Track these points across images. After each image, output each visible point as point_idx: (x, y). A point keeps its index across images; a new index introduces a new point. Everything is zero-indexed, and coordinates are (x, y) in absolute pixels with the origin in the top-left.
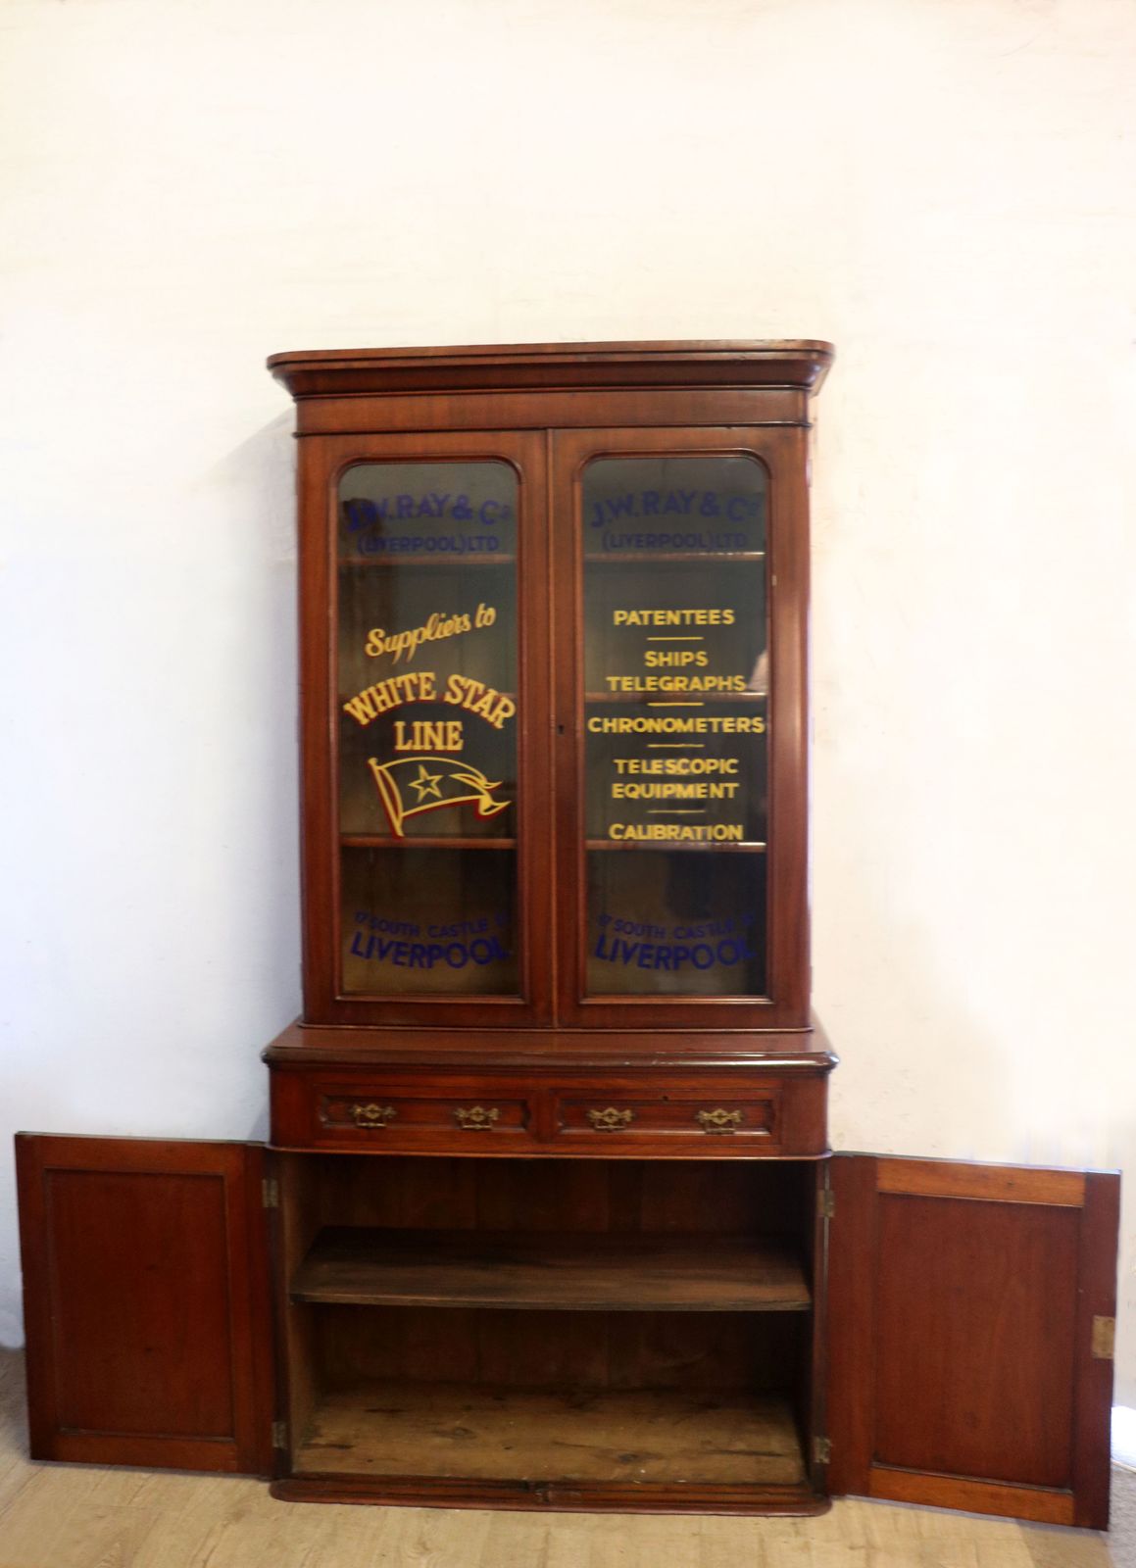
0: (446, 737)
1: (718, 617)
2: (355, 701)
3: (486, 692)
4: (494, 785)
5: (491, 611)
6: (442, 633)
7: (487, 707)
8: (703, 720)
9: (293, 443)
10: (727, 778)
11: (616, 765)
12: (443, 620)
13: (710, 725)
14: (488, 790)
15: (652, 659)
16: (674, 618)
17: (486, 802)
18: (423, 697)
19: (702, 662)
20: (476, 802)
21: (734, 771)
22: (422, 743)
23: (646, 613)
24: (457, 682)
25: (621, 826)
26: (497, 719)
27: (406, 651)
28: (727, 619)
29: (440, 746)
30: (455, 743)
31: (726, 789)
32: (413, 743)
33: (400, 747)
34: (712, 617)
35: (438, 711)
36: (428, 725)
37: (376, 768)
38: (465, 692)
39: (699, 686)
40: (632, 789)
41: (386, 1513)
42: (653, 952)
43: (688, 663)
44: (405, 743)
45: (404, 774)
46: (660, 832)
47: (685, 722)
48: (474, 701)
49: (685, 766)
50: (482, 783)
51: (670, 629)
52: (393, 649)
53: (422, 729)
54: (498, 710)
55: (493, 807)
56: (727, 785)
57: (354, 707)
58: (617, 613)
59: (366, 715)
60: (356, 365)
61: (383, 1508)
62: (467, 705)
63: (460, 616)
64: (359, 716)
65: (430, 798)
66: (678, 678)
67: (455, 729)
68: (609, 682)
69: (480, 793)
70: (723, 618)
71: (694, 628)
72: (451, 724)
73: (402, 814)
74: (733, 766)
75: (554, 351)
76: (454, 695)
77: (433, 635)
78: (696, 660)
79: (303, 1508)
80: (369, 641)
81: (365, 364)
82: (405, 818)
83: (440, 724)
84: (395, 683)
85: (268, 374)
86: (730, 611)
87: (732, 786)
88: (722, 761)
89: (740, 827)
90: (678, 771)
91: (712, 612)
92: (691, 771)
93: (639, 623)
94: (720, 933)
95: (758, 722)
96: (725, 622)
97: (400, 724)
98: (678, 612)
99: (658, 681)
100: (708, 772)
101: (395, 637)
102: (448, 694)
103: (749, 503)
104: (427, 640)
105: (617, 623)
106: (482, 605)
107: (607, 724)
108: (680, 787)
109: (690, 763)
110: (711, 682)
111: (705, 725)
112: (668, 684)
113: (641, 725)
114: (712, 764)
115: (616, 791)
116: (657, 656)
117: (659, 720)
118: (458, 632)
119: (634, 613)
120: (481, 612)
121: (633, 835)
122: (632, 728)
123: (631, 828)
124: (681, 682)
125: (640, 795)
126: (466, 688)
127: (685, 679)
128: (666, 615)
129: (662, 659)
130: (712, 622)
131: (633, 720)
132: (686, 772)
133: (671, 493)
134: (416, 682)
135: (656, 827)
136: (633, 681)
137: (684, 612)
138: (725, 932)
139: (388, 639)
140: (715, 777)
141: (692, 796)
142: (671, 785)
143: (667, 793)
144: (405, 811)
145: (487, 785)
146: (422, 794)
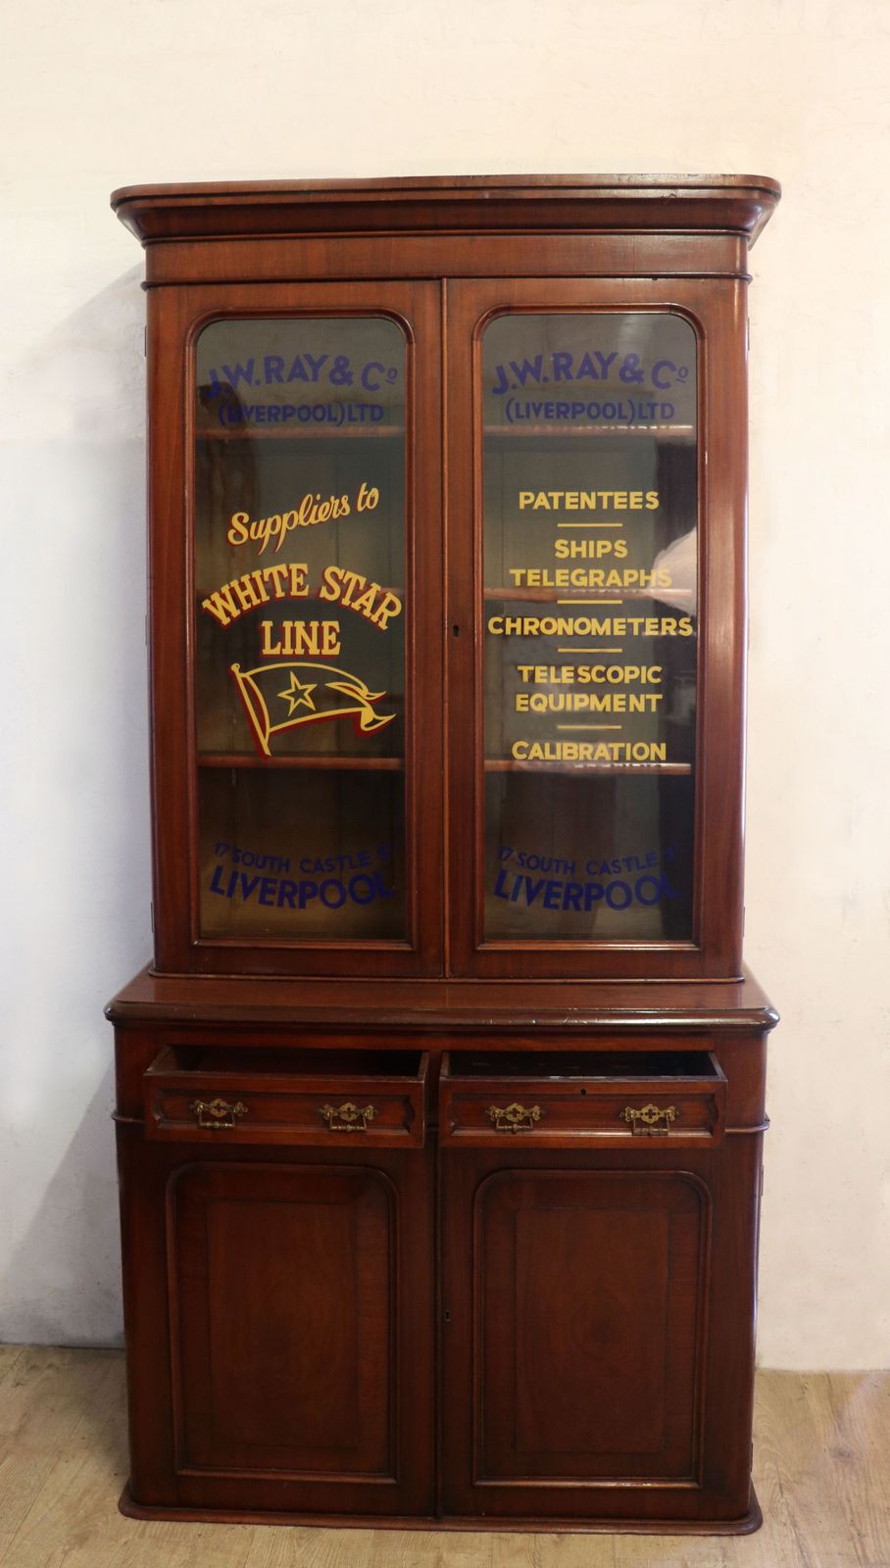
0: (319, 639)
1: (641, 500)
2: (215, 597)
3: (368, 587)
4: (377, 696)
5: (375, 492)
6: (316, 518)
7: (369, 605)
8: (623, 620)
9: (143, 295)
10: (649, 688)
11: (521, 672)
12: (318, 503)
13: (630, 626)
14: (370, 702)
15: (563, 549)
16: (588, 501)
17: (367, 715)
18: (294, 592)
19: (620, 552)
20: (359, 714)
21: (658, 680)
22: (293, 646)
23: (556, 495)
24: (334, 575)
25: (525, 744)
26: (382, 617)
27: (275, 538)
28: (651, 503)
29: (314, 650)
30: (331, 646)
31: (648, 702)
32: (283, 647)
33: (267, 650)
34: (633, 500)
35: (312, 609)
36: (300, 625)
37: (239, 676)
38: (344, 588)
39: (617, 581)
40: (538, 701)
41: (252, 1535)
42: (561, 890)
43: (604, 554)
44: (273, 646)
45: (273, 682)
46: (570, 751)
47: (601, 623)
48: (353, 599)
49: (600, 674)
50: (363, 693)
51: (584, 515)
52: (259, 535)
53: (293, 630)
54: (383, 608)
55: (375, 722)
56: (648, 696)
57: (213, 604)
58: (522, 495)
59: (228, 614)
60: (217, 201)
61: (249, 1528)
62: (346, 601)
63: (338, 497)
64: (220, 614)
65: (302, 711)
66: (592, 572)
67: (332, 629)
68: (514, 575)
69: (361, 705)
70: (645, 502)
71: (611, 514)
72: (326, 625)
73: (269, 730)
74: (656, 675)
75: (452, 185)
76: (331, 591)
77: (306, 520)
78: (613, 550)
79: (157, 1527)
80: (231, 527)
81: (228, 201)
82: (272, 734)
83: (314, 625)
84: (262, 577)
85: (113, 215)
86: (655, 494)
87: (654, 698)
88: (644, 668)
89: (663, 746)
90: (591, 679)
91: (633, 494)
92: (607, 680)
93: (548, 507)
94: (639, 868)
95: (686, 623)
96: (648, 506)
97: (267, 625)
98: (593, 494)
99: (569, 574)
100: (627, 681)
101: (262, 522)
102: (324, 589)
103: (678, 368)
104: (299, 526)
105: (522, 507)
106: (364, 485)
107: (509, 625)
108: (594, 698)
109: (606, 671)
110: (631, 576)
111: (624, 627)
112: (581, 578)
113: (548, 626)
114: (632, 672)
115: (519, 702)
116: (569, 546)
117: (571, 620)
118: (335, 516)
119: (542, 495)
120: (362, 493)
121: (540, 754)
122: (538, 630)
123: (536, 746)
124: (596, 575)
125: (548, 707)
126: (345, 581)
127: (601, 573)
128: (579, 497)
129: (574, 549)
130: (633, 506)
131: (540, 620)
132: (603, 680)
133: (587, 355)
134: (286, 575)
135: (566, 745)
136: (541, 575)
137: (600, 494)
138: (644, 867)
139: (254, 525)
140: (636, 688)
141: (608, 709)
142: (584, 696)
143: (578, 706)
144: (271, 727)
145: (368, 696)
146: (293, 707)
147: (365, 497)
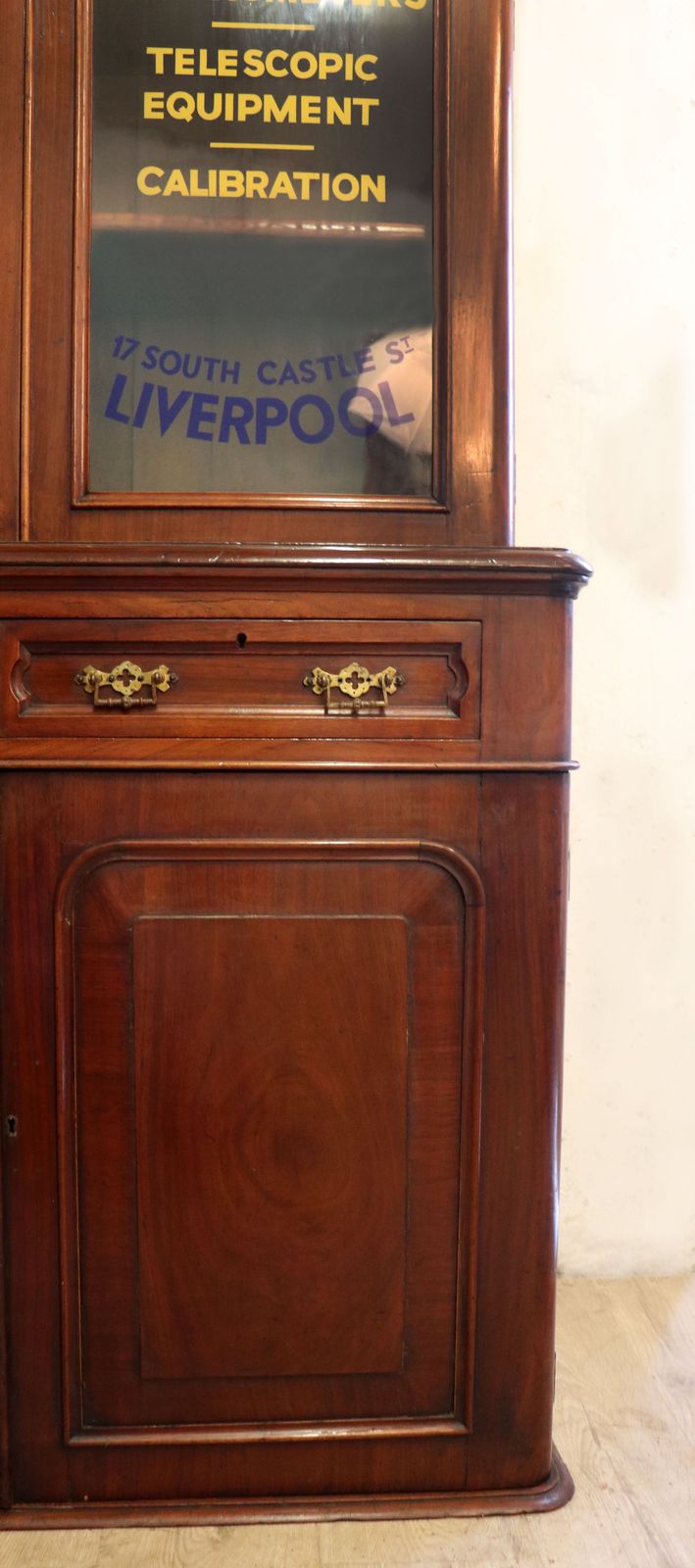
10: (357, 88)
11: (153, 57)
21: (372, 77)
25: (159, 172)
31: (356, 111)
40: (180, 104)
42: (218, 409)
46: (232, 184)
49: (279, 64)
56: (357, 101)
74: (367, 67)
87: (366, 103)
88: (349, 57)
89: (381, 179)
90: (266, 72)
92: (291, 74)
94: (345, 375)
100: (322, 76)
108: (269, 99)
109: (289, 59)
114: (330, 63)
115: (150, 105)
121: (182, 188)
123: (177, 174)
125: (195, 114)
132: (283, 73)
135: (224, 174)
140: (337, 87)
141: (293, 119)
142: (254, 98)
143: (244, 112)
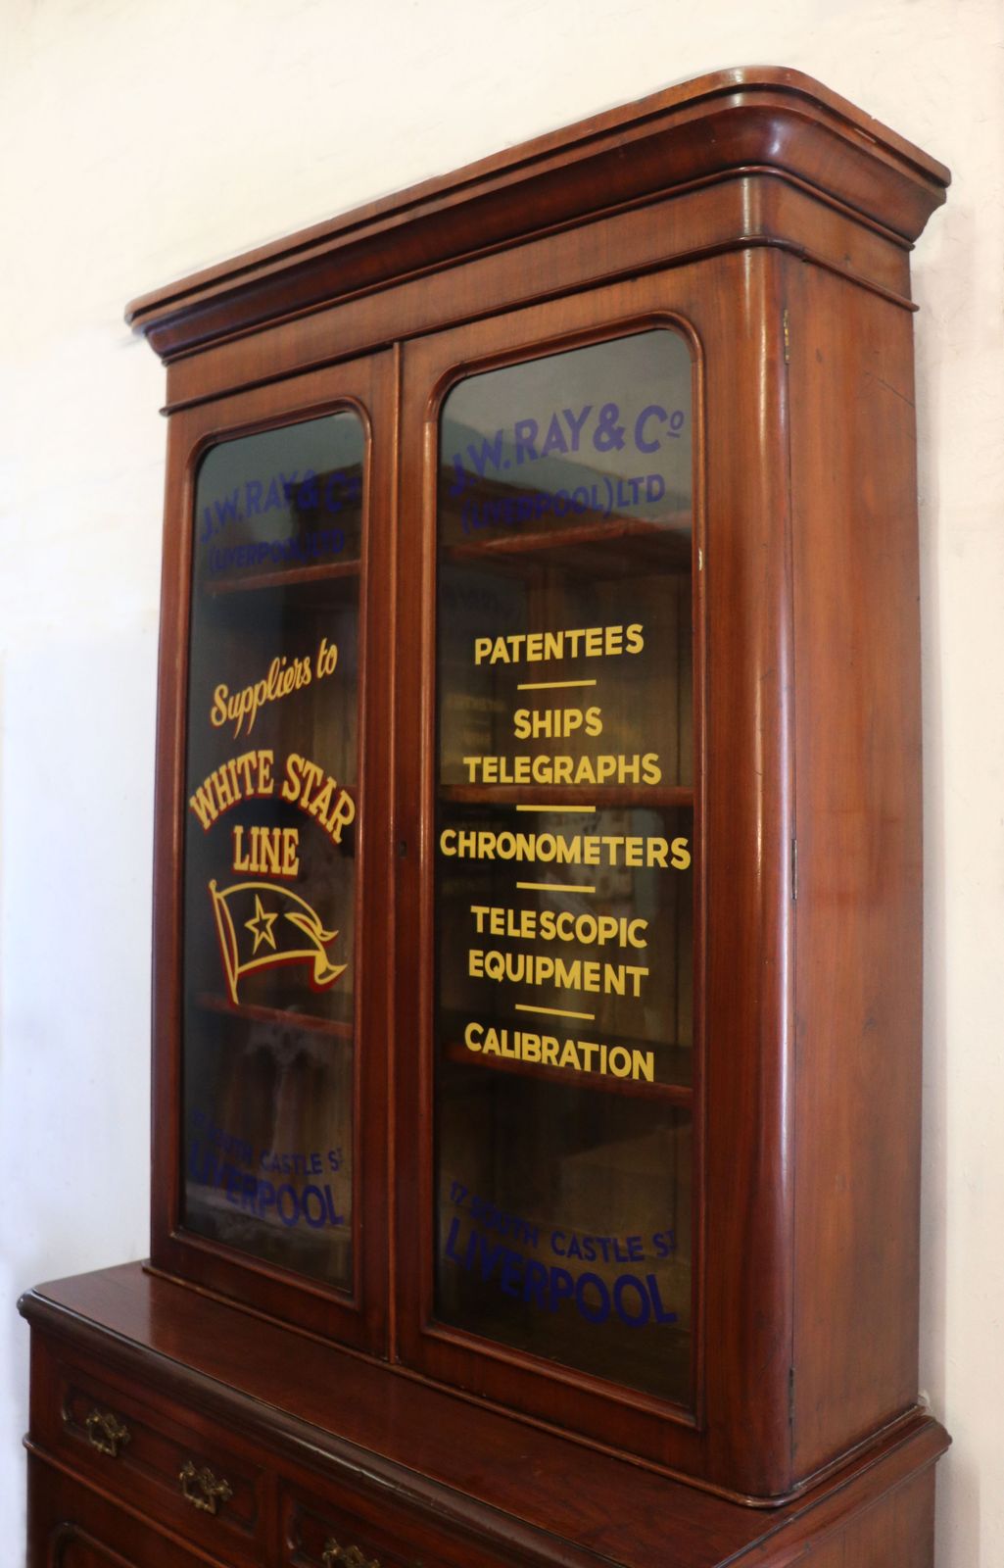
0: (282, 852)
1: (619, 640)
2: (200, 792)
3: (324, 783)
4: (331, 935)
5: (334, 649)
6: (282, 689)
7: (325, 807)
8: (595, 840)
10: (628, 956)
11: (475, 915)
12: (284, 668)
13: (605, 849)
14: (323, 943)
15: (526, 724)
16: (554, 646)
17: (321, 962)
18: (262, 790)
19: (594, 727)
20: (311, 961)
22: (259, 861)
23: (515, 640)
24: (295, 765)
25: (480, 1029)
26: (334, 824)
27: (247, 716)
28: (634, 643)
29: (276, 869)
30: (291, 863)
31: (629, 978)
32: (251, 861)
33: (239, 866)
34: (610, 640)
35: (280, 812)
36: (265, 831)
37: (216, 896)
38: (303, 781)
39: (590, 776)
40: (494, 963)
43: (573, 731)
44: (243, 859)
45: (242, 907)
46: (532, 1048)
47: (568, 842)
48: (311, 799)
49: (567, 927)
50: (317, 931)
51: (550, 669)
52: (236, 714)
53: (259, 839)
54: (337, 813)
55: (328, 972)
56: (631, 970)
57: (198, 802)
58: (479, 642)
59: (209, 815)
62: (305, 802)
63: (301, 660)
64: (202, 816)
65: (265, 949)
66: (558, 760)
67: (292, 840)
68: (468, 766)
70: (626, 642)
71: (582, 665)
72: (288, 833)
73: (239, 970)
74: (638, 933)
76: (292, 788)
77: (273, 692)
78: (585, 724)
80: (213, 703)
82: (240, 976)
83: (277, 832)
84: (236, 767)
86: (639, 628)
87: (639, 972)
88: (624, 921)
89: (650, 1056)
90: (557, 935)
91: (610, 630)
92: (576, 938)
93: (507, 660)
94: (620, 1259)
95: (681, 847)
96: (630, 649)
97: (239, 830)
98: (560, 635)
99: (531, 765)
100: (601, 942)
101: (238, 696)
102: (286, 784)
103: (669, 414)
104: (267, 700)
105: (478, 661)
106: (324, 642)
107: (463, 843)
108: (559, 961)
109: (575, 921)
110: (607, 766)
111: (597, 851)
112: (545, 770)
113: (506, 845)
114: (608, 927)
115: (473, 962)
116: (530, 719)
117: (532, 837)
118: (298, 686)
119: (500, 641)
120: (323, 652)
121: (495, 1047)
122: (495, 851)
123: (492, 1032)
124: (563, 766)
125: (505, 975)
126: (304, 775)
127: (568, 760)
128: (543, 641)
129: (538, 724)
130: (610, 651)
131: (497, 836)
132: (569, 937)
133: (555, 418)
134: (255, 766)
135: (527, 1037)
136: (498, 764)
137: (569, 634)
138: (624, 1260)
139: (231, 700)
140: (612, 953)
141: (577, 986)
142: (547, 961)
143: (541, 975)
144: (240, 964)
145: (322, 935)
146: (257, 942)
147: (324, 658)
